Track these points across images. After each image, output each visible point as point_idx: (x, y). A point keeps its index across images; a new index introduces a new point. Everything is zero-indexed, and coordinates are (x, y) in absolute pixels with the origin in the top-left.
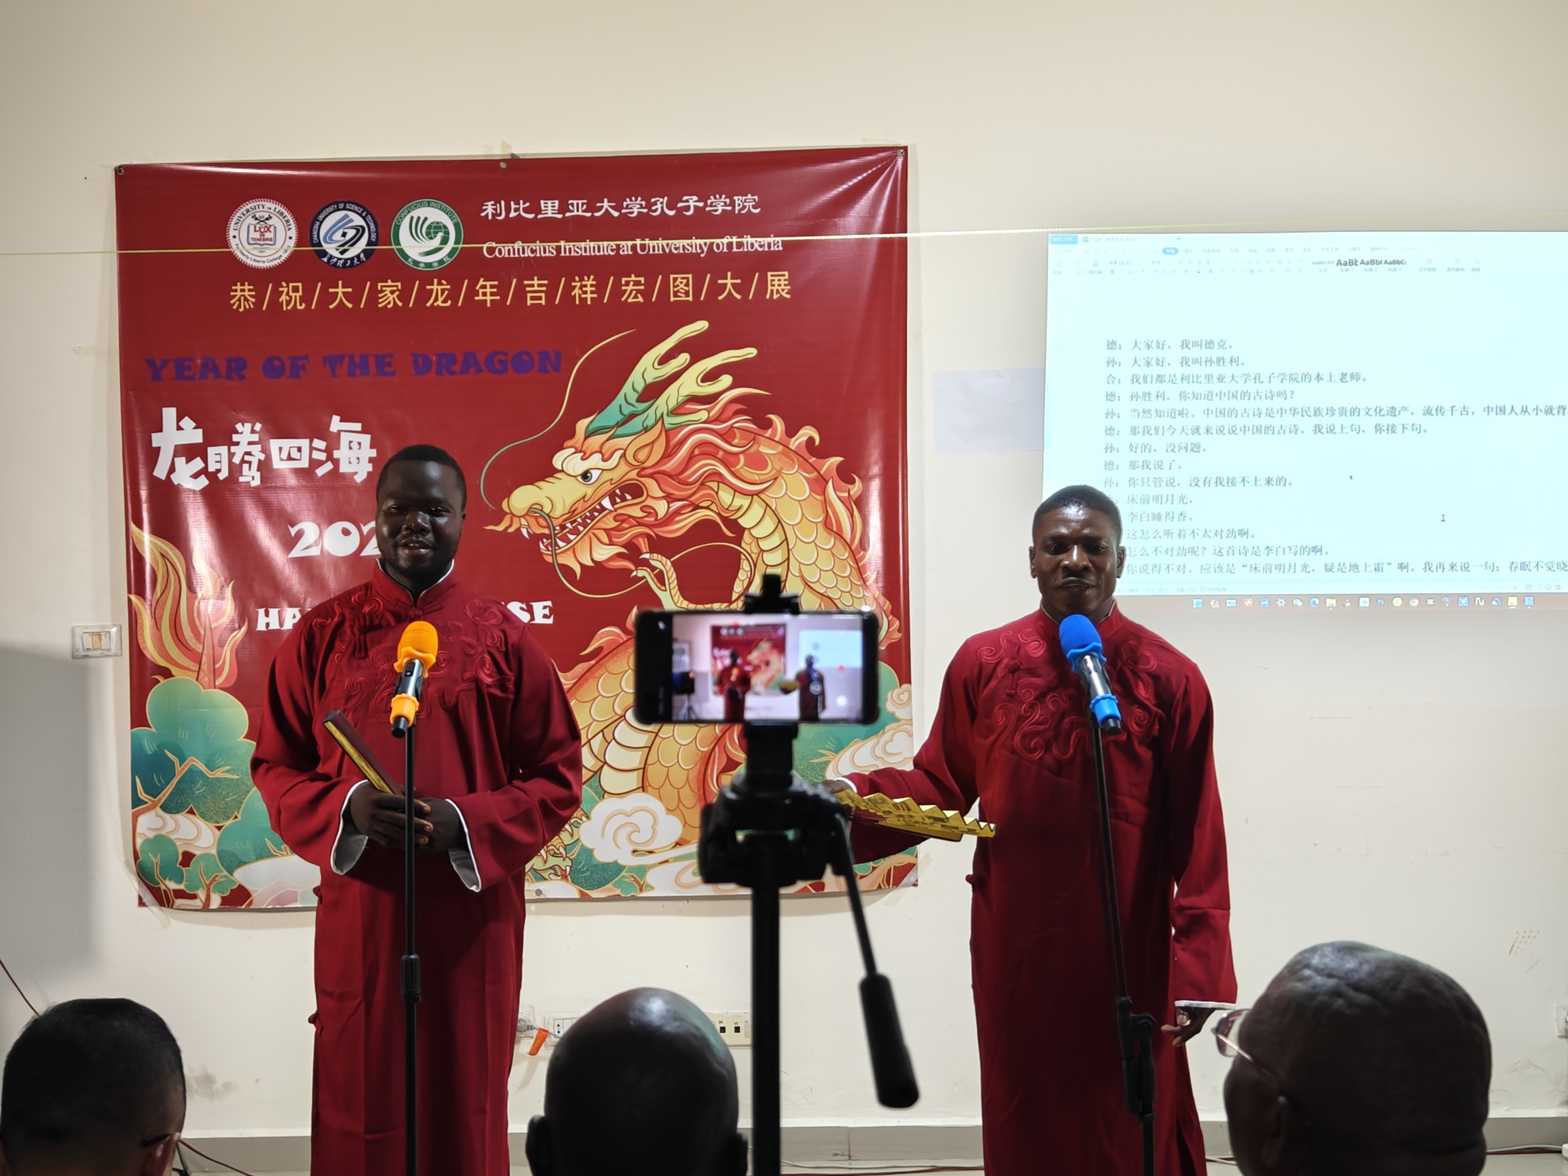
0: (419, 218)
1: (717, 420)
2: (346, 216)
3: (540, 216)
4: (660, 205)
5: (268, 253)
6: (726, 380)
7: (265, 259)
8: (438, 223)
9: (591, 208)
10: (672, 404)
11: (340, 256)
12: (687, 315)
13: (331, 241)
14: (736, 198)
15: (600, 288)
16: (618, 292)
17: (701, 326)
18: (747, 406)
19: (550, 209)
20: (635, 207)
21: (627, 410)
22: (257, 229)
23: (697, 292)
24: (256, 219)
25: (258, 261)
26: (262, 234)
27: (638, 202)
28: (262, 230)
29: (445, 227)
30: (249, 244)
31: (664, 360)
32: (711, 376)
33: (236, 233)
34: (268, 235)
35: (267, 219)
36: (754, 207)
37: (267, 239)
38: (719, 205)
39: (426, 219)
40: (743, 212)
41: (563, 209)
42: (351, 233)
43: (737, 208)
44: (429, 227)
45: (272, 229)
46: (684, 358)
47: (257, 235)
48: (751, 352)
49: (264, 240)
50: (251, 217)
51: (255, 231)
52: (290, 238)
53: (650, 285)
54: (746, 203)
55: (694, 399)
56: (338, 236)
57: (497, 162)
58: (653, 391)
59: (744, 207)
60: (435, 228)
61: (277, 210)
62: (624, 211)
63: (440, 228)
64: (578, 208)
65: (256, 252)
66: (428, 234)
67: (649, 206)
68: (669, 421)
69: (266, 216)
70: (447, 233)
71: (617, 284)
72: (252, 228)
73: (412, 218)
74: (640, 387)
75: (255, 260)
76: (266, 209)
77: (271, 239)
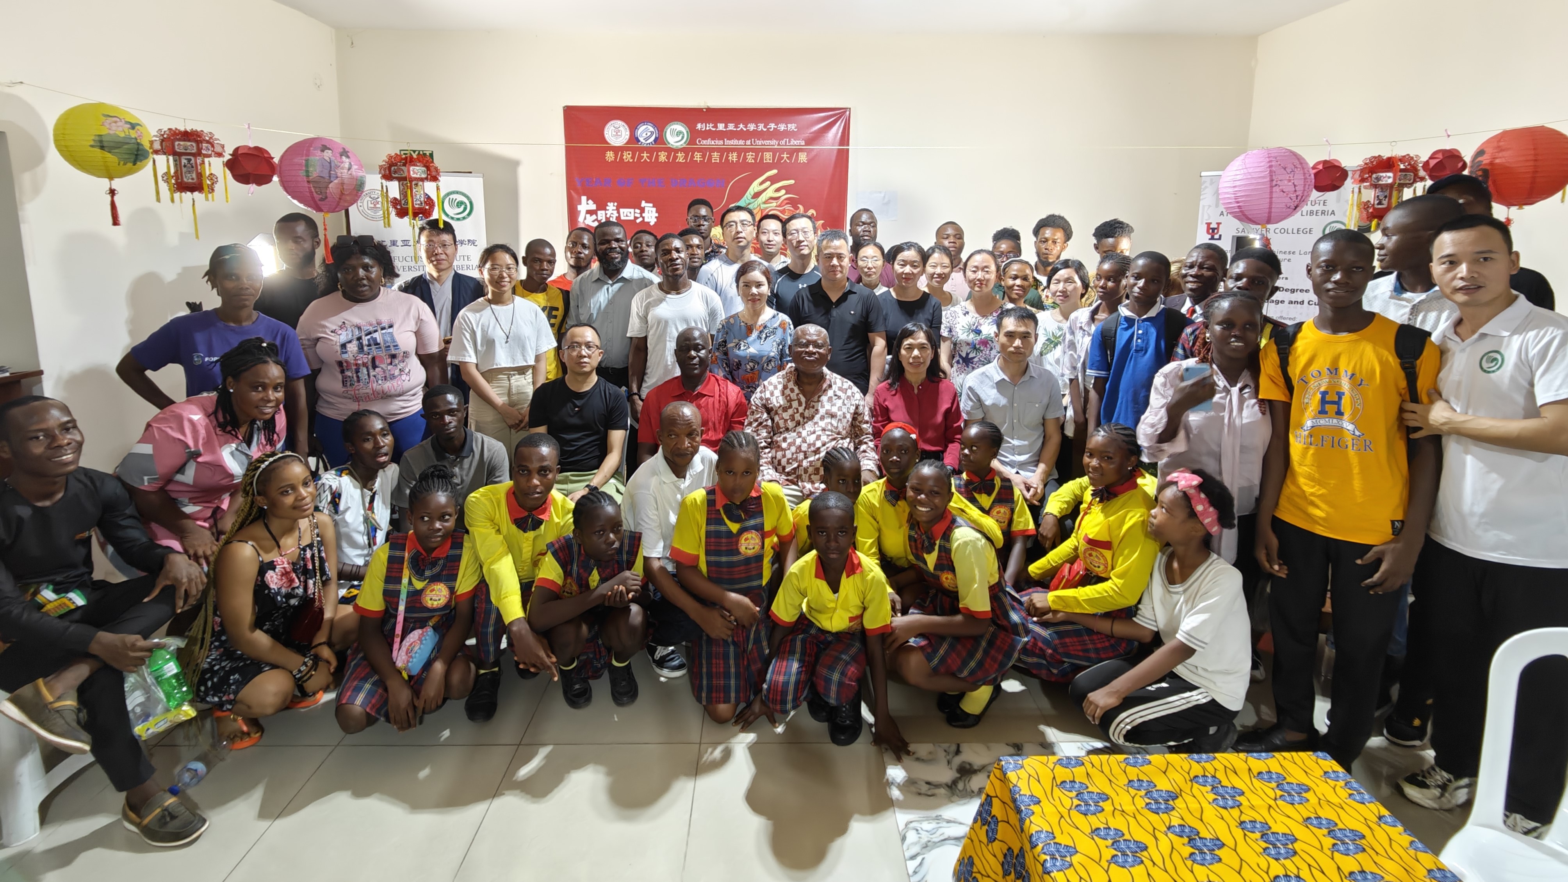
0: (674, 129)
1: (780, 206)
2: (648, 127)
3: (717, 130)
4: (761, 127)
5: (619, 140)
6: (783, 192)
7: (618, 143)
8: (680, 131)
9: (736, 127)
10: (764, 200)
11: (645, 142)
12: (769, 167)
13: (642, 136)
14: (788, 125)
15: (739, 157)
16: (745, 158)
17: (775, 171)
18: (790, 201)
19: (721, 127)
20: (752, 127)
22: (615, 131)
23: (773, 160)
24: (615, 127)
26: (617, 133)
27: (753, 125)
29: (683, 133)
30: (612, 137)
31: (761, 183)
32: (778, 190)
33: (607, 132)
35: (619, 127)
36: (795, 128)
38: (782, 127)
39: (676, 129)
40: (791, 130)
41: (726, 127)
42: (649, 134)
43: (789, 129)
44: (677, 133)
45: (620, 131)
46: (768, 183)
47: (615, 133)
48: (792, 182)
49: (618, 135)
50: (613, 126)
52: (627, 135)
53: (757, 156)
54: (792, 127)
55: (772, 198)
56: (644, 135)
57: (702, 109)
58: (757, 195)
60: (680, 133)
61: (623, 124)
62: (748, 129)
64: (731, 127)
65: (614, 140)
66: (677, 135)
67: (757, 126)
70: (684, 135)
71: (745, 155)
72: (613, 131)
73: (671, 129)
74: (752, 193)
75: (614, 143)
76: (618, 124)
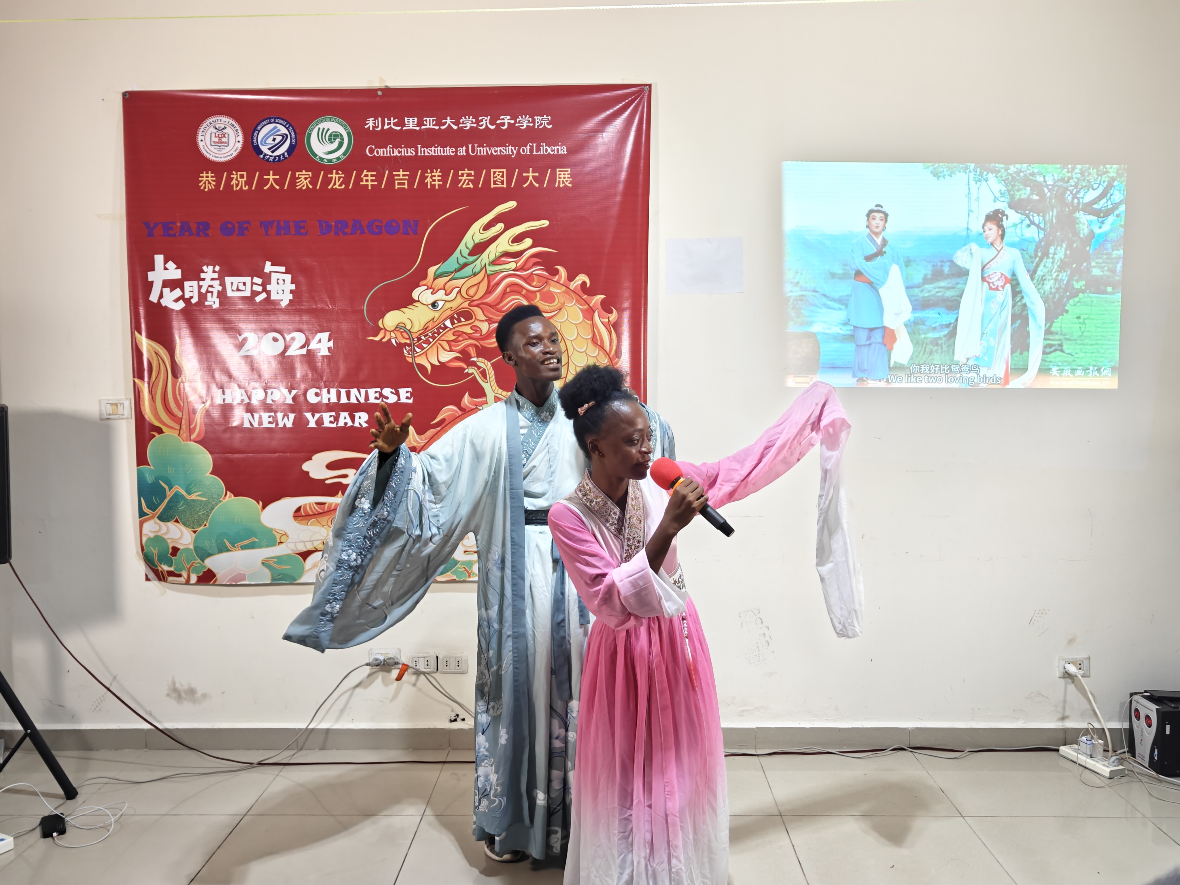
0: (324, 129)
1: (522, 269)
2: (276, 127)
3: (404, 128)
4: (485, 122)
5: (223, 151)
6: (528, 242)
7: (222, 156)
8: (336, 132)
9: (439, 123)
10: (492, 257)
11: (271, 154)
12: (502, 197)
13: (265, 144)
14: (536, 118)
15: (444, 178)
16: (456, 180)
17: (512, 204)
18: (542, 260)
19: (411, 123)
20: (468, 123)
21: (462, 261)
22: (217, 135)
23: (509, 182)
24: (216, 129)
25: (217, 157)
26: (220, 139)
27: (470, 120)
28: (220, 136)
29: (341, 135)
30: (211, 145)
31: (487, 227)
32: (518, 239)
33: (203, 138)
34: (224, 140)
35: (223, 129)
36: (548, 124)
37: (223, 142)
38: (524, 122)
39: (328, 129)
40: (540, 127)
41: (420, 123)
42: (279, 139)
43: (537, 125)
44: (330, 135)
45: (226, 135)
46: (500, 226)
47: (217, 140)
48: (545, 223)
49: (222, 143)
50: (212, 127)
51: (216, 137)
52: (239, 142)
53: (478, 176)
54: (543, 121)
55: (506, 254)
56: (270, 141)
57: (376, 90)
58: (479, 249)
59: (541, 124)
60: (335, 135)
61: (230, 123)
62: (460, 125)
63: (337, 135)
64: (430, 123)
65: (216, 151)
66: (330, 139)
67: (478, 122)
68: (491, 269)
69: (223, 126)
70: (342, 139)
71: (456, 175)
72: (213, 135)
73: (319, 129)
74: (471, 245)
75: (215, 157)
76: (222, 122)
77: (226, 143)
